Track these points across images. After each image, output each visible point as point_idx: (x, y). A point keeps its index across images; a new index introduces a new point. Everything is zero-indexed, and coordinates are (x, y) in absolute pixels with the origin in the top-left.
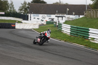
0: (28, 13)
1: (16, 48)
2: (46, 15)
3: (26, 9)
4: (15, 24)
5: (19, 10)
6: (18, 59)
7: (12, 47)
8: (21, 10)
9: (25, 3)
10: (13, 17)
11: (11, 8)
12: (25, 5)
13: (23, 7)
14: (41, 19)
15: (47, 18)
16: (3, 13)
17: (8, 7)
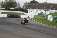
0: (28, 9)
1: (21, 29)
2: (38, 10)
3: (27, 6)
4: (20, 15)
5: (23, 7)
6: (22, 36)
7: (19, 28)
8: (24, 7)
9: (26, 3)
10: (19, 11)
11: (18, 6)
12: (26, 4)
13: (25, 5)
14: (35, 12)
15: (39, 12)
16: (14, 9)
17: (17, 5)
